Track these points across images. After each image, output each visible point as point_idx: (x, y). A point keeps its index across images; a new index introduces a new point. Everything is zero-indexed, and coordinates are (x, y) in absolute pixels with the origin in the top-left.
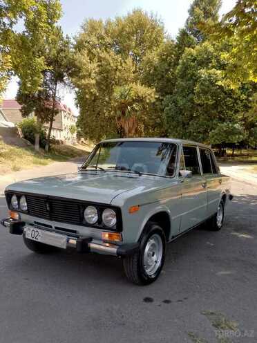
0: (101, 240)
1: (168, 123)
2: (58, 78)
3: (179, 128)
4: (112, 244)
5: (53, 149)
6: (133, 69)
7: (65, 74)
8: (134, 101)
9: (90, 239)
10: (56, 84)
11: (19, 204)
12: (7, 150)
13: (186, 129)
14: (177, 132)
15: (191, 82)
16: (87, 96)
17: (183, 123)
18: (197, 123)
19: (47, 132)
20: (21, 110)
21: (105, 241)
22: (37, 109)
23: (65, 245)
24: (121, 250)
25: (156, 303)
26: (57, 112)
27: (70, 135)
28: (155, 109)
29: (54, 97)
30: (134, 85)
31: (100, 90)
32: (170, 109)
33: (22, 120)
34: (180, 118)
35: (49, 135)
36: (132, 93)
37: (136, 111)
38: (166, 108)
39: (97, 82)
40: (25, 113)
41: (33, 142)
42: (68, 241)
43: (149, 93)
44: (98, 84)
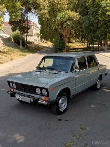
0: (42, 99)
1: (85, 31)
2: (29, 10)
3: (91, 33)
4: (46, 101)
5: (29, 47)
6: (67, 3)
7: (32, 8)
8: (68, 20)
9: (38, 99)
10: (28, 14)
11: (13, 85)
12: (7, 50)
13: (95, 33)
14: (90, 35)
15: (97, 8)
16: (44, 19)
17: (93, 30)
18: (100, 30)
19: (25, 38)
20: (12, 29)
21: (44, 100)
22: (19, 27)
23: (30, 101)
24: (49, 103)
25: (62, 121)
26: (29, 29)
27: (37, 38)
28: (79, 23)
29: (27, 20)
30: (67, 12)
31: (50, 15)
32: (86, 24)
33: (13, 33)
34: (92, 28)
35: (27, 40)
36: (67, 16)
37: (69, 25)
38: (85, 23)
39: (48, 11)
40: (14, 30)
41: (19, 44)
42: (31, 100)
43: (76, 15)
44: (49, 12)
